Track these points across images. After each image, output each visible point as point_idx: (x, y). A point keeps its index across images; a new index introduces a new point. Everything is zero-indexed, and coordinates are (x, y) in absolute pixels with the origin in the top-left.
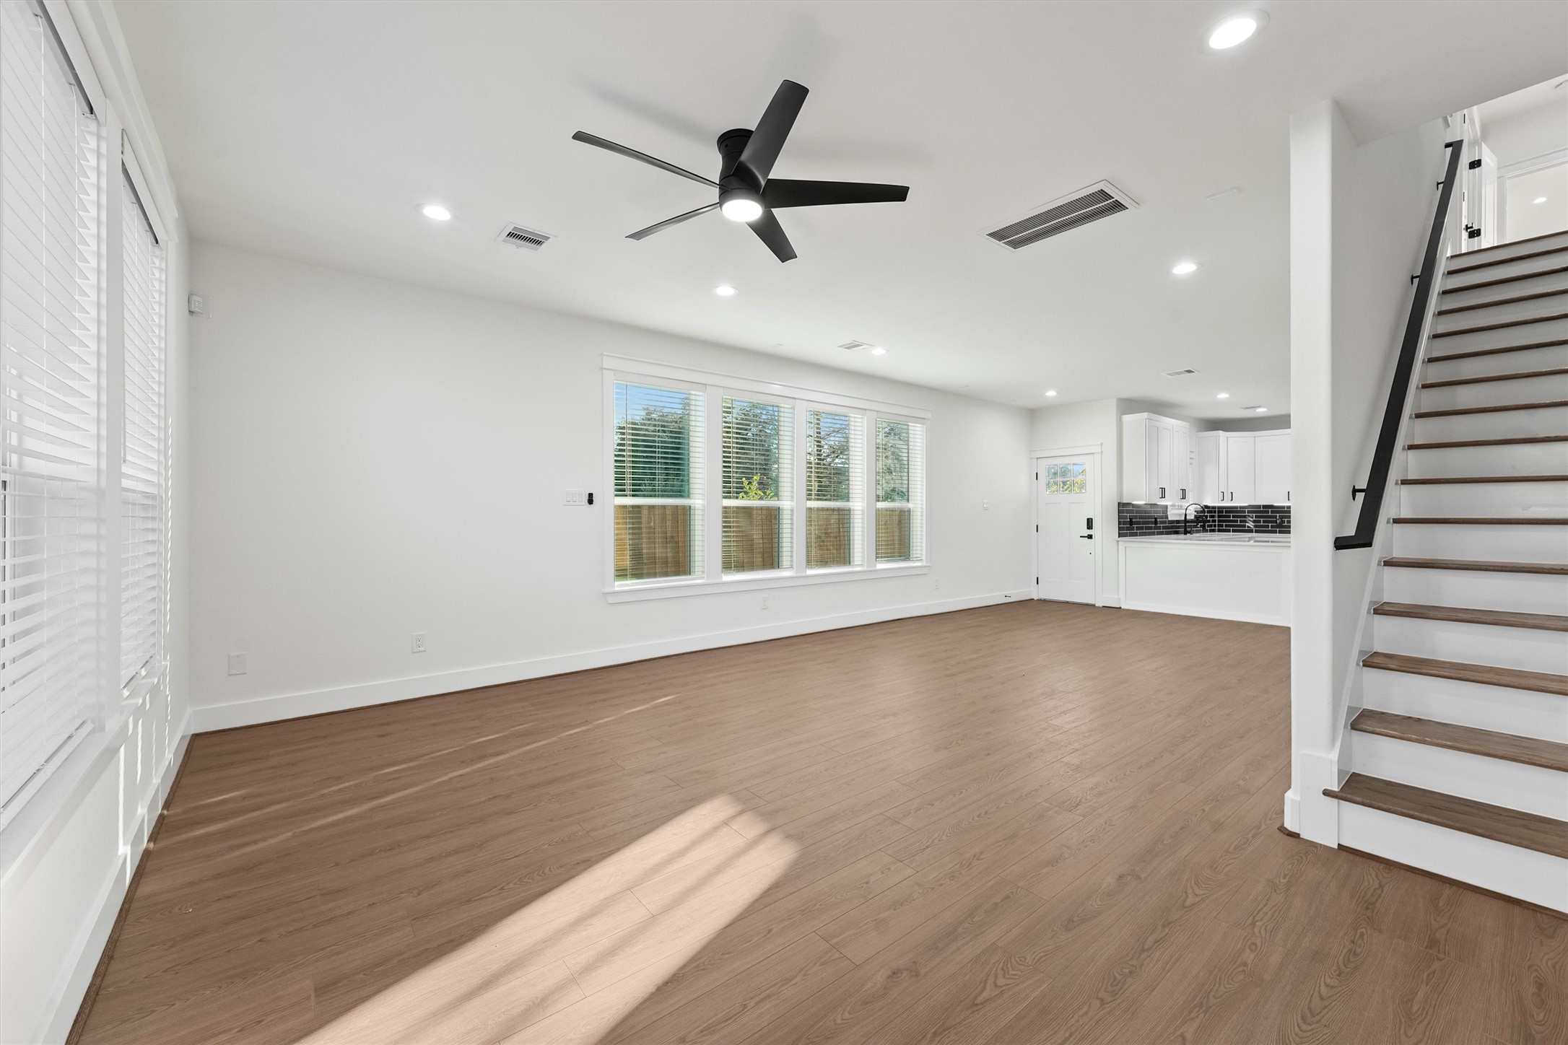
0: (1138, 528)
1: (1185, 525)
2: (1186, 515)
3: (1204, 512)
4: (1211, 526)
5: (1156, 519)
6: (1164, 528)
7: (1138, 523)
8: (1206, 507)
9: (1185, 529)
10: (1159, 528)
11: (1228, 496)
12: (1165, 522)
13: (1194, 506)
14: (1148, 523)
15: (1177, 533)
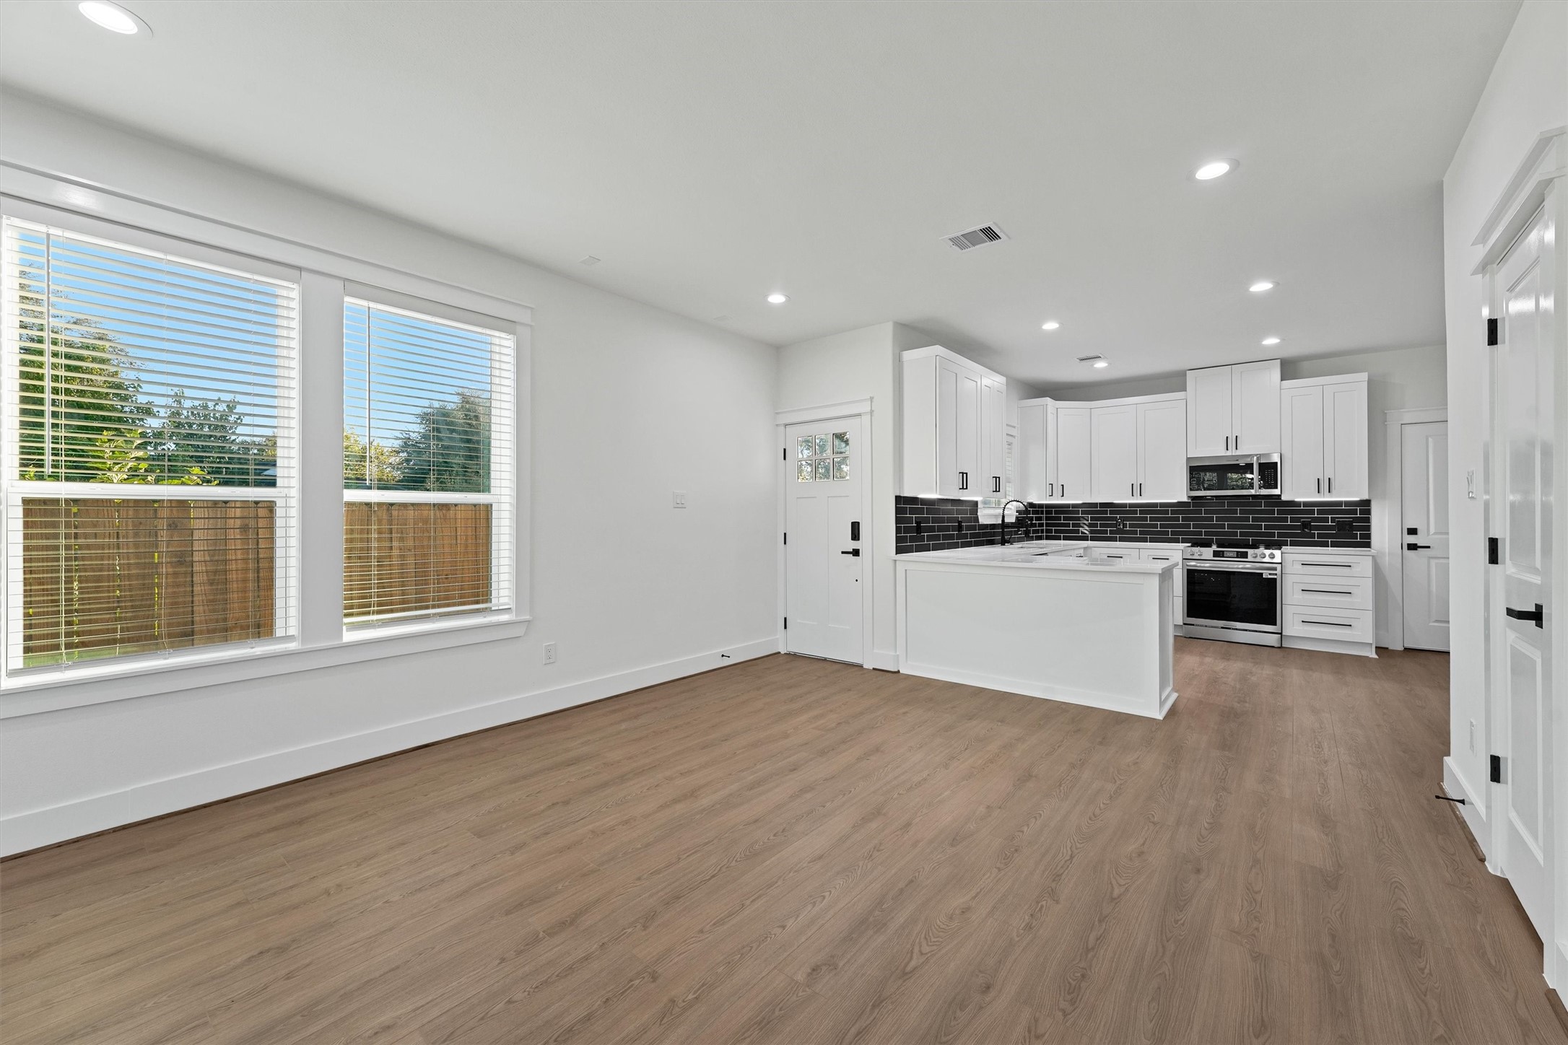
0: (930, 538)
1: (1003, 531)
2: (1003, 517)
3: (1026, 512)
4: (1037, 531)
5: (960, 522)
6: (973, 536)
7: (931, 529)
8: (1031, 505)
9: (1003, 537)
10: (965, 536)
11: (1058, 491)
12: (973, 528)
13: (1015, 502)
14: (947, 528)
15: (991, 543)
